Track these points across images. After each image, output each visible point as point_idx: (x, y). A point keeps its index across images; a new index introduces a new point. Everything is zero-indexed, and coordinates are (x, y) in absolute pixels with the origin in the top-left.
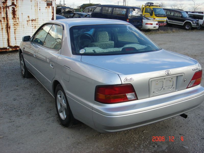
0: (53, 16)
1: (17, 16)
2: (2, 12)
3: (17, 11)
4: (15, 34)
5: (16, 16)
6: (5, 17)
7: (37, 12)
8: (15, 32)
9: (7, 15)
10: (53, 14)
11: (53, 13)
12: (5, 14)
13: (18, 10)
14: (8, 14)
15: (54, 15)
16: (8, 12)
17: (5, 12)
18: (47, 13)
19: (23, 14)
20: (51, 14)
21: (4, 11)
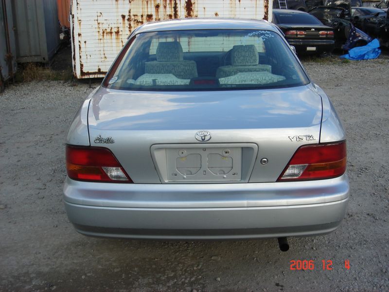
0: (267, 13)
1: (194, 13)
2: (167, 5)
3: (194, 3)
4: (189, 45)
5: (192, 13)
6: (173, 14)
7: (233, 5)
8: (189, 42)
9: (176, 11)
10: (267, 9)
11: (266, 7)
12: (173, 9)
13: (196, 2)
14: (178, 9)
15: (267, 11)
16: (178, 5)
17: (173, 5)
18: (253, 7)
19: (206, 10)
20: (263, 10)
21: (171, 3)
